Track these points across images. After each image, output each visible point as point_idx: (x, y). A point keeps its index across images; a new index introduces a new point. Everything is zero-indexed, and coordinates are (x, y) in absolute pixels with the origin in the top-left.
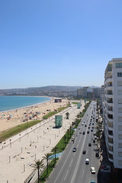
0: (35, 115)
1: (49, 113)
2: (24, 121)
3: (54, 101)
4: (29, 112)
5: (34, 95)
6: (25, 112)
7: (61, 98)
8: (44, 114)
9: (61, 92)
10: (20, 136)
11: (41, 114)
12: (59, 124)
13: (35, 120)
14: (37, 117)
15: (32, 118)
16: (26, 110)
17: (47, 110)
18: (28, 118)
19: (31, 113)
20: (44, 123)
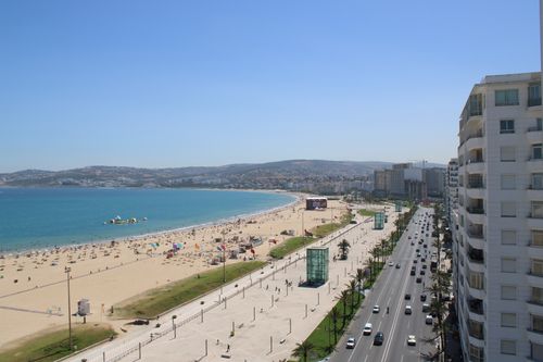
0: (248, 247)
1: (289, 241)
2: (214, 264)
3: (304, 205)
4: (230, 236)
5: (246, 188)
6: (218, 236)
7: (324, 198)
8: (275, 242)
9: (325, 180)
10: (204, 307)
11: (266, 243)
12: (319, 273)
13: (248, 261)
14: (253, 252)
15: (238, 256)
16: (221, 229)
17: (284, 233)
18: (226, 254)
19: (235, 239)
20: (274, 269)
